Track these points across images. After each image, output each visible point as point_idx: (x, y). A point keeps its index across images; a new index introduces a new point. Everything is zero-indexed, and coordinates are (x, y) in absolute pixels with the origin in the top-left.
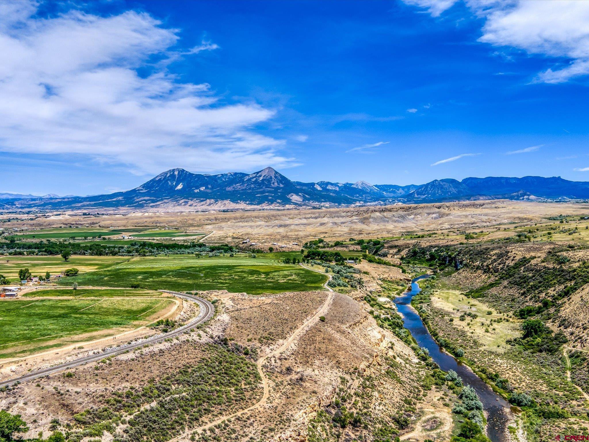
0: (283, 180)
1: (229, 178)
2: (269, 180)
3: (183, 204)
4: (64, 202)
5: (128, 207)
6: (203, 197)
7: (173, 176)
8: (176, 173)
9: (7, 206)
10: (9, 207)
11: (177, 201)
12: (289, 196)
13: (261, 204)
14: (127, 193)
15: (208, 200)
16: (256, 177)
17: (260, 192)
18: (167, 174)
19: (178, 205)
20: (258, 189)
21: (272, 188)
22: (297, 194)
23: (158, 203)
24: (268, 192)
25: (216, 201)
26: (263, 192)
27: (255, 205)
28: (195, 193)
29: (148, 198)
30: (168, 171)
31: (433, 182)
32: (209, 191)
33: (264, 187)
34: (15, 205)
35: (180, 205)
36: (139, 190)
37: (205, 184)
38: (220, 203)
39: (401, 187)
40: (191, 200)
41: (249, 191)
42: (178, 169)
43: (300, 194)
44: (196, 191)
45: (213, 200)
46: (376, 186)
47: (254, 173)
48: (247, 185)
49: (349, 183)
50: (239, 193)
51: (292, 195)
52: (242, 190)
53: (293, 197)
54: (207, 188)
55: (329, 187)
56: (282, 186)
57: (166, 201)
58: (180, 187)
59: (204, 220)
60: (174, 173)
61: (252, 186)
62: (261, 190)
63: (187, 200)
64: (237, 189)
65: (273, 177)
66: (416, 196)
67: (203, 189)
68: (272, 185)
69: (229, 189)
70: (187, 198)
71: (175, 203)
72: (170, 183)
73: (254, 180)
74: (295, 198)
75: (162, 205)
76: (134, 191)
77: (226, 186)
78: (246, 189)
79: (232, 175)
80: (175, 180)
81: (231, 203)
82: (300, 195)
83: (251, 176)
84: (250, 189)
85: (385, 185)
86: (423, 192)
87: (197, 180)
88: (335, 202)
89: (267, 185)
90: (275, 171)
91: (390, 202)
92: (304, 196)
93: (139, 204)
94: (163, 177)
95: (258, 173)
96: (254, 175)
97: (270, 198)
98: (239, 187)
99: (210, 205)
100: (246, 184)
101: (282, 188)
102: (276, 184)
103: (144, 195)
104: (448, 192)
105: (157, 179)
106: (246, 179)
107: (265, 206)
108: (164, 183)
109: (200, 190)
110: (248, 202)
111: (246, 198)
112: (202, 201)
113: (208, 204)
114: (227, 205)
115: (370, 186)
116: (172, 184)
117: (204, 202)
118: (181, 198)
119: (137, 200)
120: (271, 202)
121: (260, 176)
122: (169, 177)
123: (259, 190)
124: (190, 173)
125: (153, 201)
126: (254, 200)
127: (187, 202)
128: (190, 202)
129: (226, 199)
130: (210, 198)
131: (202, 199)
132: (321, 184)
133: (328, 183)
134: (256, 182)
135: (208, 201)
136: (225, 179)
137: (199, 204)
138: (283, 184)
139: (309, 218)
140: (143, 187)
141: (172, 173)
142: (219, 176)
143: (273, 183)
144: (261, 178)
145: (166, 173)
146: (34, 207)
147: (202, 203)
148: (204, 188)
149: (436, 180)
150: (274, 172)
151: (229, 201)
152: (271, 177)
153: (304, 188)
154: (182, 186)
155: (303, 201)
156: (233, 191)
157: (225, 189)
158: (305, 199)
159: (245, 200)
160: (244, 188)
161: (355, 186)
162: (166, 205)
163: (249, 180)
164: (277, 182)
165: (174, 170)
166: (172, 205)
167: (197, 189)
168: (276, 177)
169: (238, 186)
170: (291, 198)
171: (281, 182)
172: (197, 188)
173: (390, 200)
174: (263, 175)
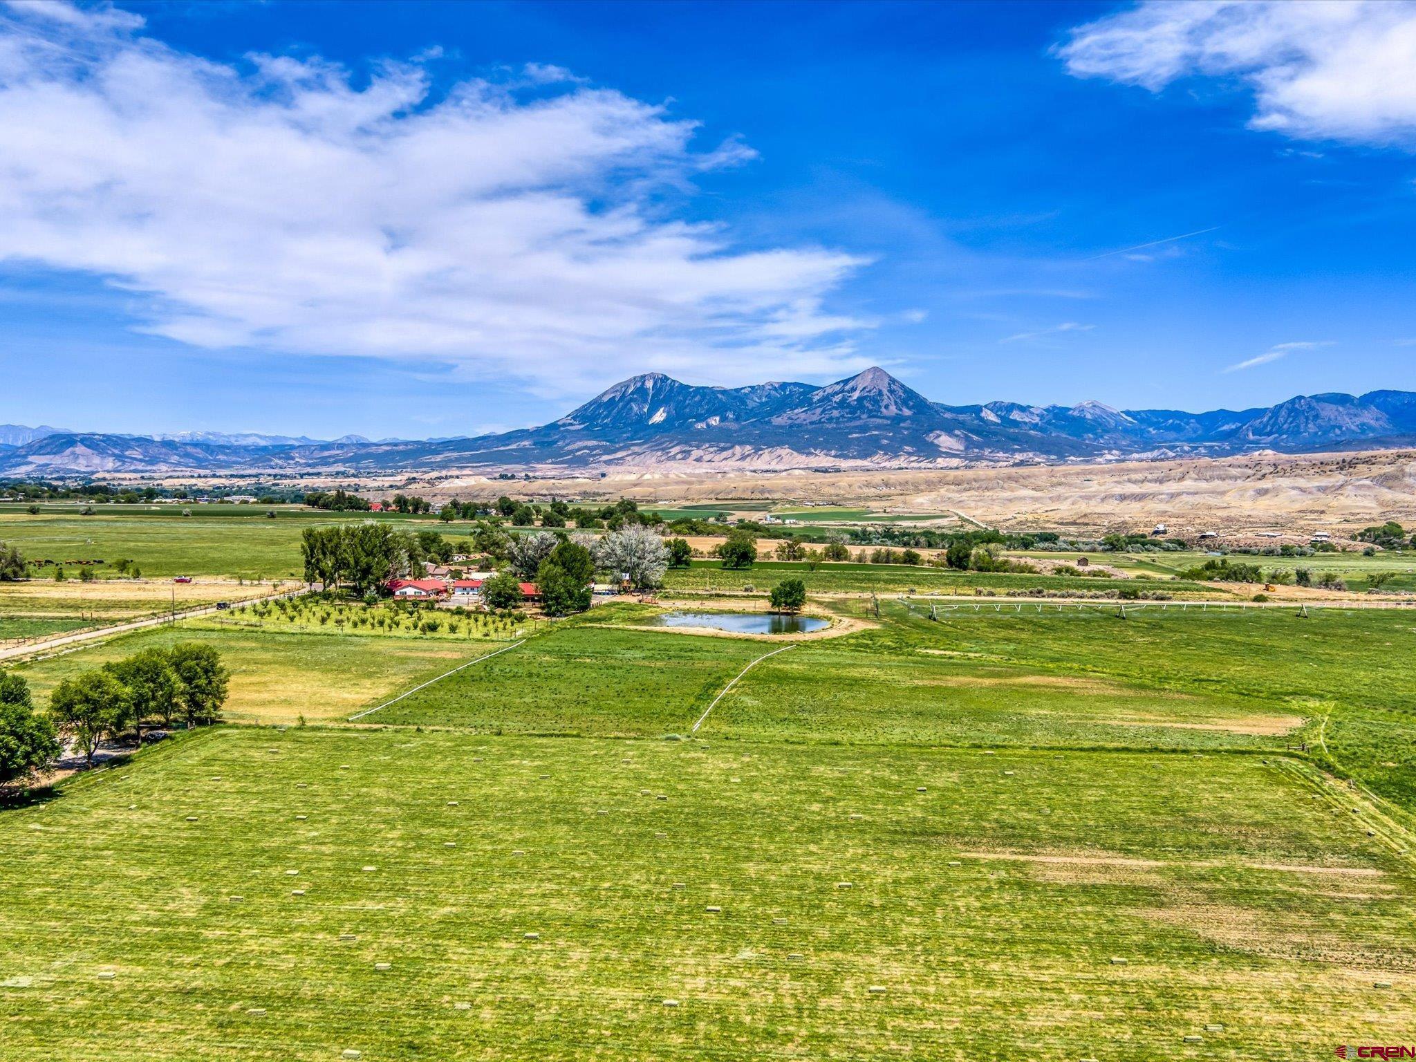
0: (910, 398)
1: (768, 396)
2: (876, 400)
3: (679, 456)
4: (398, 452)
5: (552, 463)
6: (723, 440)
7: (642, 391)
8: (649, 384)
9: (277, 461)
10: (280, 462)
11: (663, 449)
12: (931, 437)
13: (870, 455)
14: (538, 431)
15: (737, 447)
16: (842, 391)
17: (856, 427)
18: (628, 387)
19: (669, 459)
20: (850, 420)
21: (885, 417)
22: (950, 432)
23: (619, 455)
24: (877, 428)
25: (757, 450)
26: (864, 429)
27: (854, 457)
28: (699, 432)
29: (594, 443)
30: (630, 381)
31: (1293, 401)
32: (733, 426)
33: (864, 416)
34: (293, 459)
35: (673, 458)
36: (564, 425)
37: (720, 410)
38: (766, 454)
39: (1192, 416)
40: (698, 447)
41: (830, 426)
42: (652, 376)
43: (957, 432)
44: (700, 426)
45: (748, 447)
46: (1128, 413)
47: (838, 383)
48: (823, 412)
49: (1059, 405)
50: (808, 432)
51: (939, 436)
52: (811, 423)
53: (941, 439)
54: (723, 419)
55: (1016, 416)
56: (907, 412)
57: (636, 449)
58: (659, 417)
59: (860, 487)
60: (643, 383)
61: (836, 413)
62: (858, 423)
63: (687, 448)
64: (798, 422)
65: (885, 391)
66: (1251, 437)
67: (715, 421)
68: (883, 410)
69: (777, 421)
70: (687, 443)
71: (659, 453)
72: (635, 408)
73: (838, 398)
74: (945, 441)
75: (629, 458)
76: (554, 427)
77: (771, 414)
78: (820, 422)
79: (775, 389)
80: (645, 401)
81: (795, 454)
82: (957, 436)
83: (829, 391)
84: (830, 420)
85: (1150, 411)
86: (1265, 426)
87: (701, 401)
88: (1048, 452)
89: (871, 411)
90: (890, 377)
91: (1187, 452)
92: (967, 438)
93: (575, 457)
94: (619, 395)
95: (846, 382)
96: (838, 388)
97: (885, 442)
98: (803, 416)
99: (743, 458)
100: (819, 410)
101: (908, 418)
102: (893, 408)
103: (578, 436)
104: (1334, 427)
105: (606, 399)
106: (816, 398)
107: (879, 459)
108: (623, 408)
109: (708, 425)
110: (833, 453)
111: (826, 441)
112: (724, 449)
113: (738, 456)
114: (786, 458)
115: (1112, 414)
116: (641, 409)
117: (728, 453)
118: (671, 441)
119: (570, 448)
120: (893, 451)
121: (853, 389)
122: (632, 393)
123: (853, 424)
124: (681, 384)
125: (607, 451)
126: (848, 448)
127: (689, 452)
128: (696, 453)
129: (780, 444)
130: (741, 443)
131: (722, 445)
132: (996, 407)
133: (1012, 407)
134: (843, 404)
135: (738, 449)
136: (760, 398)
137: (717, 458)
138: (910, 408)
139: (1143, 482)
140: (574, 418)
141: (639, 385)
142: (746, 391)
143: (887, 407)
144: (856, 395)
145: (626, 385)
146: (334, 462)
147: (725, 454)
148: (718, 418)
149: (1300, 398)
150: (887, 380)
151: (788, 450)
152: (880, 391)
153: (961, 417)
154: (664, 415)
155: (967, 448)
156: (791, 426)
157: (769, 422)
158: (970, 444)
159: (826, 447)
160: (815, 418)
161: (1076, 413)
162: (638, 459)
163: (827, 398)
164: (896, 403)
165: (643, 377)
166: (654, 459)
167: (699, 421)
168: (891, 391)
169: (800, 414)
170: (936, 441)
171: (905, 403)
172: (701, 418)
173: (1186, 448)
174: (860, 387)
